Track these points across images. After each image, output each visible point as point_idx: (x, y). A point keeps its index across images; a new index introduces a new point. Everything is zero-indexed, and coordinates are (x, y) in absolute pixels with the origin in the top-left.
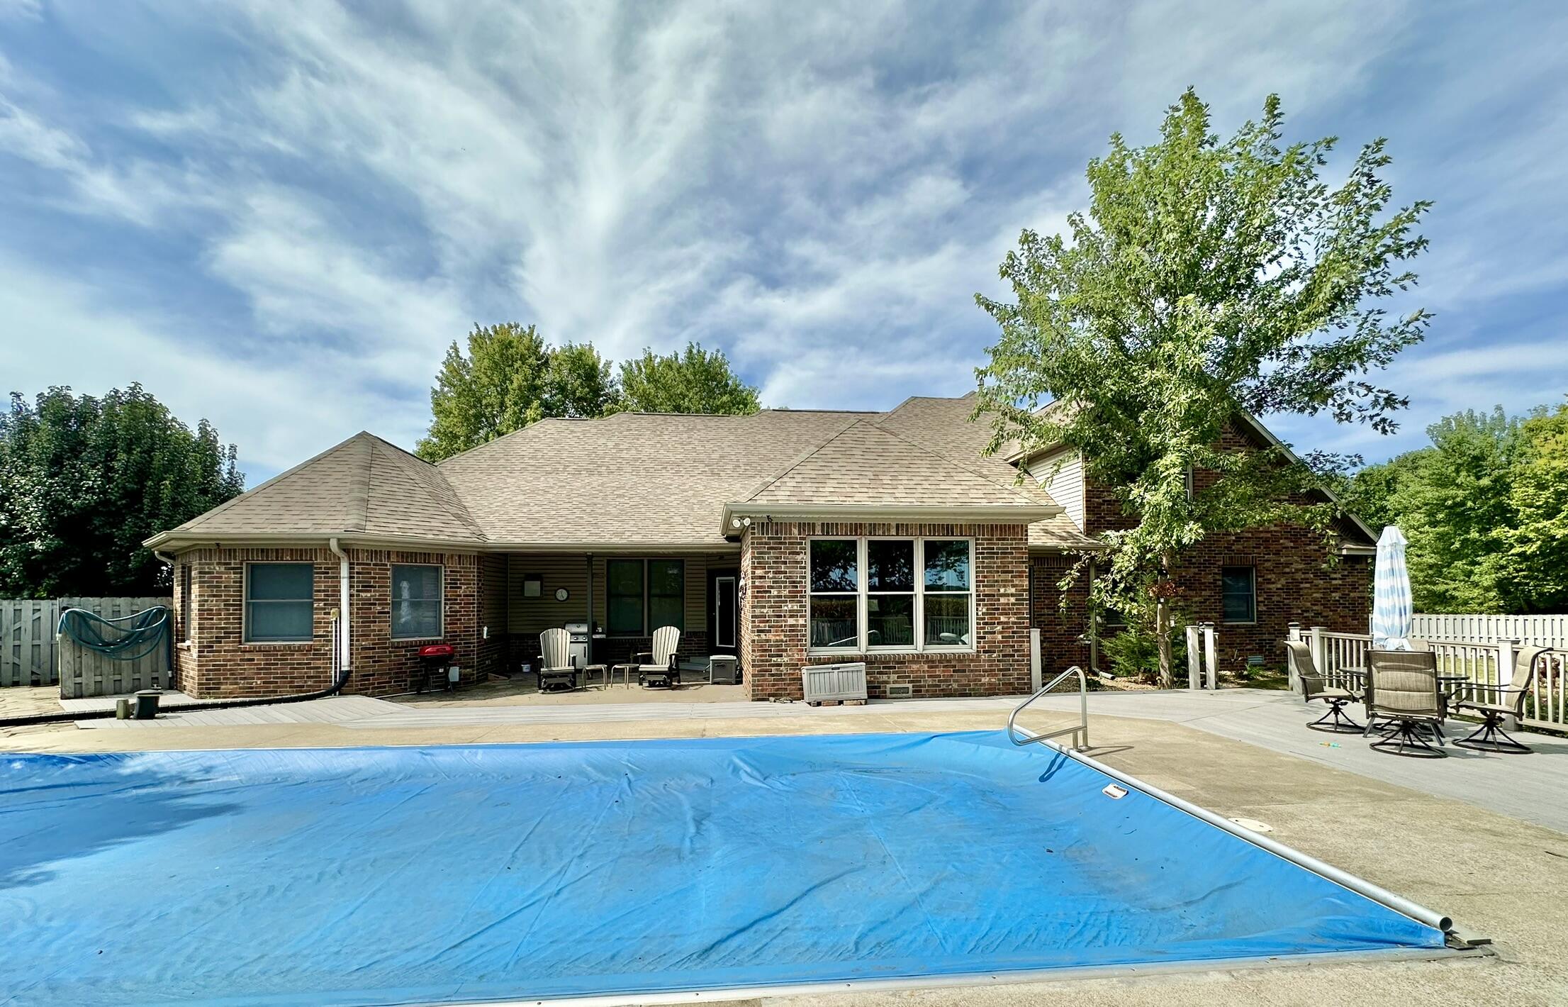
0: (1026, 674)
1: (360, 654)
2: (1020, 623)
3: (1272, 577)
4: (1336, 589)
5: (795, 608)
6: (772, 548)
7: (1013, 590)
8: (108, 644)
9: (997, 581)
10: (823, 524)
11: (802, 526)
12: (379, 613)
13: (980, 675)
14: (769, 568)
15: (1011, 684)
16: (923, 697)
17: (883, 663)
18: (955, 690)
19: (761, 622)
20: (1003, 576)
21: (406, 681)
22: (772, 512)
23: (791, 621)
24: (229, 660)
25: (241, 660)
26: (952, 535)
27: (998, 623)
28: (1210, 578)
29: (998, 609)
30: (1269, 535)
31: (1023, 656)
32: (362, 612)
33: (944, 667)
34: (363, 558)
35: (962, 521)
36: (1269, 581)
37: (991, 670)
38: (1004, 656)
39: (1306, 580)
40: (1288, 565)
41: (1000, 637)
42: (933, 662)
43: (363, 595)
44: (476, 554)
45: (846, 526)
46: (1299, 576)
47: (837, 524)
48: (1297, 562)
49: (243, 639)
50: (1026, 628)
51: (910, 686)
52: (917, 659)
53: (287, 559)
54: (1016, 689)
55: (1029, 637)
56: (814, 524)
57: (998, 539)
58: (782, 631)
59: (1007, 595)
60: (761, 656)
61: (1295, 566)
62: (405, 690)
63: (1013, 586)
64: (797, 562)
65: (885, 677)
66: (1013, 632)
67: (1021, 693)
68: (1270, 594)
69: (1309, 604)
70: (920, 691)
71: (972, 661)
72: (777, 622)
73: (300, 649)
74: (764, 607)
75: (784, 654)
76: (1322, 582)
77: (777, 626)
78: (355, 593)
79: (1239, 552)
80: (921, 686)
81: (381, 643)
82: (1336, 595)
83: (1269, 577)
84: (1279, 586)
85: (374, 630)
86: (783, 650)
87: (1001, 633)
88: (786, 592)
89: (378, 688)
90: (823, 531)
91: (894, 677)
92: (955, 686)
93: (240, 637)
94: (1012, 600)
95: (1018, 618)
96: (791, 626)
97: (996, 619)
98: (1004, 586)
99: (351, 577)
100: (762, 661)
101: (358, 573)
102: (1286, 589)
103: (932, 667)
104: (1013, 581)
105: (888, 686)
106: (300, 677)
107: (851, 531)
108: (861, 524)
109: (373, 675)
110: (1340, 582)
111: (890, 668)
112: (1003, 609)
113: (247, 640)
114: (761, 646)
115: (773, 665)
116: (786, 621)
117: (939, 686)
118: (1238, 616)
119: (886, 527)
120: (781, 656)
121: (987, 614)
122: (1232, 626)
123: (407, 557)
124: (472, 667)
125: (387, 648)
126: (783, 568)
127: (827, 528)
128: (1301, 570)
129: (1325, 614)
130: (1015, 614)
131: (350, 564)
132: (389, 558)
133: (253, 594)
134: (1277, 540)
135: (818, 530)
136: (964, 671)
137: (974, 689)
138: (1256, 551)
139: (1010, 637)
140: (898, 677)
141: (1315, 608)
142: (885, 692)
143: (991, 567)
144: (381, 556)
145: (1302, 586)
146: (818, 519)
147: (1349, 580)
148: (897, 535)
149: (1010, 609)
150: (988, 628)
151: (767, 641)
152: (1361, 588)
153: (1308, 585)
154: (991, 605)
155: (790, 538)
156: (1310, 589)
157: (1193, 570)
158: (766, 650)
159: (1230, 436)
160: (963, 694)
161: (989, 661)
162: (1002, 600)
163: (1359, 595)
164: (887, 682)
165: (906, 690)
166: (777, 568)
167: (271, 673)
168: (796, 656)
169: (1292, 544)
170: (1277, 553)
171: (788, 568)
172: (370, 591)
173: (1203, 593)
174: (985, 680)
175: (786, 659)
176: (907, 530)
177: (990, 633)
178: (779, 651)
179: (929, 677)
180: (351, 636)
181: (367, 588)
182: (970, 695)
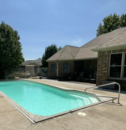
1: (59, 74)
5: (105, 69)
10: (113, 51)
11: (108, 52)
19: (99, 72)
25: (51, 74)
34: (60, 62)
43: (60, 67)
45: (119, 50)
47: (116, 50)
53: (54, 63)
64: (107, 59)
73: (54, 73)
74: (99, 69)
77: (102, 73)
99: (58, 65)
114: (98, 76)
123: (65, 62)
125: (62, 74)
155: (105, 54)
166: (102, 61)
178: (102, 77)
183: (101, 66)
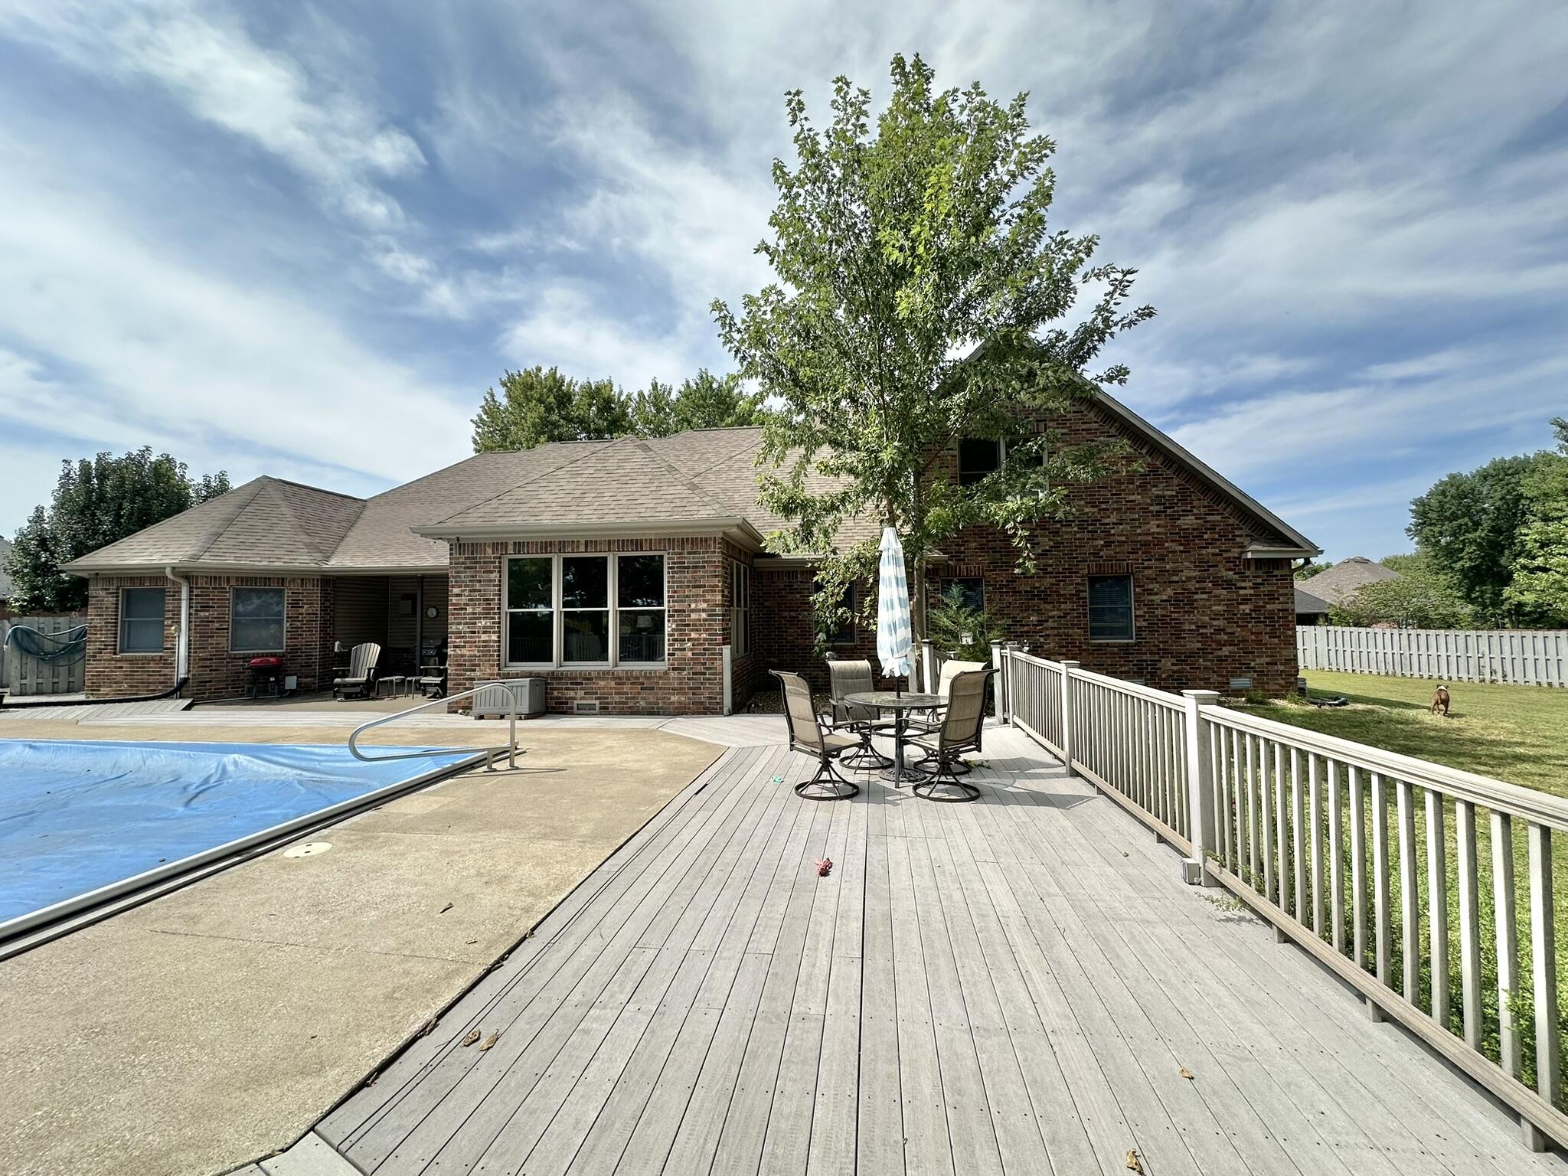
0: (718, 694)
1: (197, 663)
2: (712, 640)
3: (1155, 587)
4: (1246, 600)
5: (488, 624)
6: (468, 568)
7: (704, 606)
8: (46, 654)
9: (687, 596)
10: (515, 543)
11: (495, 546)
12: (217, 629)
13: (669, 693)
14: (465, 586)
15: (702, 703)
16: (609, 714)
17: (571, 679)
18: (644, 708)
19: (457, 638)
20: (694, 591)
21: (243, 687)
22: (459, 534)
23: (484, 637)
24: (107, 668)
25: (115, 668)
26: (642, 550)
27: (689, 640)
28: (1071, 589)
29: (689, 625)
30: (1150, 538)
31: (715, 674)
32: (200, 630)
33: (632, 684)
34: (202, 583)
35: (651, 535)
36: (1150, 592)
37: (681, 689)
38: (694, 674)
39: (1203, 591)
40: (1176, 572)
41: (690, 654)
42: (620, 678)
43: (202, 614)
44: (319, 577)
45: (537, 545)
46: (1192, 586)
47: (528, 543)
48: (1188, 568)
49: (118, 650)
50: (718, 645)
51: (597, 702)
52: (603, 675)
53: (147, 585)
54: (708, 708)
55: (721, 654)
56: (506, 543)
57: (689, 553)
58: (476, 646)
59: (699, 611)
60: (456, 670)
61: (1186, 573)
62: (242, 695)
63: (705, 601)
64: (491, 581)
65: (572, 694)
66: (704, 649)
67: (713, 713)
68: (1150, 605)
69: (1207, 618)
70: (607, 708)
71: (660, 678)
72: (472, 637)
73: (153, 659)
74: (460, 624)
75: (478, 669)
76: (1225, 592)
77: (471, 642)
78: (194, 612)
79: (1109, 559)
80: (608, 703)
81: (219, 655)
82: (1246, 608)
83: (1150, 587)
84: (1165, 597)
85: (212, 644)
86: (476, 665)
87: (691, 650)
88: (479, 610)
89: (214, 693)
90: (515, 550)
91: (581, 693)
92: (643, 703)
93: (115, 649)
94: (704, 615)
95: (710, 635)
96: (484, 642)
97: (686, 635)
98: (696, 601)
99: (191, 599)
100: (457, 675)
101: (196, 595)
102: (1175, 601)
103: (619, 684)
104: (704, 596)
105: (576, 702)
106: (155, 683)
107: (541, 550)
108: (551, 542)
109: (211, 682)
110: (1252, 592)
111: (577, 684)
112: (694, 625)
113: (120, 652)
114: (457, 661)
115: (468, 679)
116: (480, 637)
117: (627, 703)
118: (1112, 632)
119: (575, 544)
120: (474, 670)
121: (677, 630)
122: (1100, 644)
123: (247, 581)
124: (314, 676)
125: (225, 659)
126: (478, 586)
127: (519, 546)
128: (1195, 578)
129: (1228, 630)
130: (707, 630)
131: (191, 588)
132: (228, 582)
133: (128, 613)
134: (1160, 543)
135: (510, 550)
136: (652, 688)
137: (662, 708)
138: (1131, 556)
139: (700, 654)
140: (585, 694)
141: (1215, 623)
142: (572, 708)
143: (681, 582)
144: (220, 581)
145: (1196, 597)
146: (509, 538)
147: (1265, 589)
148: (586, 552)
149: (701, 625)
150: (677, 645)
151: (462, 656)
152: (1281, 599)
153: (1205, 596)
154: (681, 620)
155: (484, 558)
156: (1208, 600)
157: (1048, 580)
158: (461, 665)
159: (1096, 426)
160: (651, 712)
161: (679, 679)
162: (693, 616)
163: (1280, 607)
164: (575, 698)
165: (592, 707)
166: (473, 586)
167: (133, 679)
168: (488, 671)
169: (1182, 548)
170: (1162, 559)
171: (481, 586)
172: (209, 611)
173: (1063, 606)
174: (674, 698)
175: (478, 674)
176: (596, 546)
177: (680, 650)
178: (472, 665)
179: (617, 693)
180: (189, 648)
181: (205, 608)
182: (658, 714)
183: (469, 610)
